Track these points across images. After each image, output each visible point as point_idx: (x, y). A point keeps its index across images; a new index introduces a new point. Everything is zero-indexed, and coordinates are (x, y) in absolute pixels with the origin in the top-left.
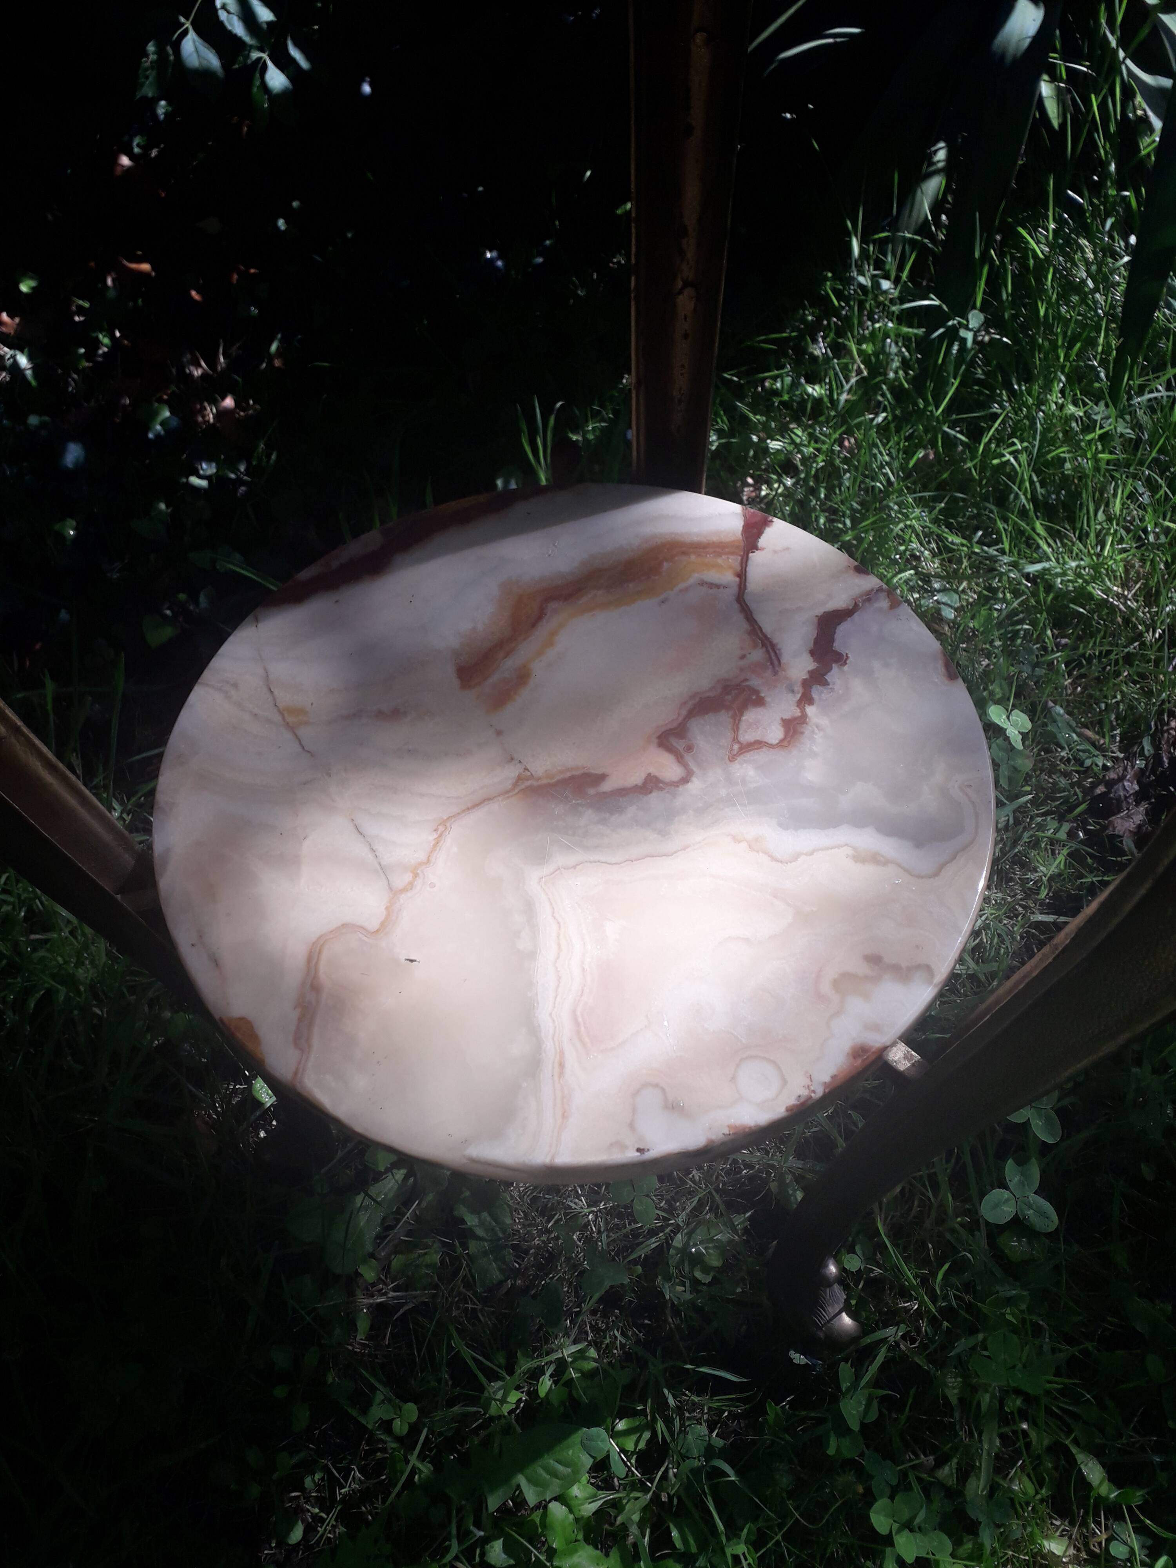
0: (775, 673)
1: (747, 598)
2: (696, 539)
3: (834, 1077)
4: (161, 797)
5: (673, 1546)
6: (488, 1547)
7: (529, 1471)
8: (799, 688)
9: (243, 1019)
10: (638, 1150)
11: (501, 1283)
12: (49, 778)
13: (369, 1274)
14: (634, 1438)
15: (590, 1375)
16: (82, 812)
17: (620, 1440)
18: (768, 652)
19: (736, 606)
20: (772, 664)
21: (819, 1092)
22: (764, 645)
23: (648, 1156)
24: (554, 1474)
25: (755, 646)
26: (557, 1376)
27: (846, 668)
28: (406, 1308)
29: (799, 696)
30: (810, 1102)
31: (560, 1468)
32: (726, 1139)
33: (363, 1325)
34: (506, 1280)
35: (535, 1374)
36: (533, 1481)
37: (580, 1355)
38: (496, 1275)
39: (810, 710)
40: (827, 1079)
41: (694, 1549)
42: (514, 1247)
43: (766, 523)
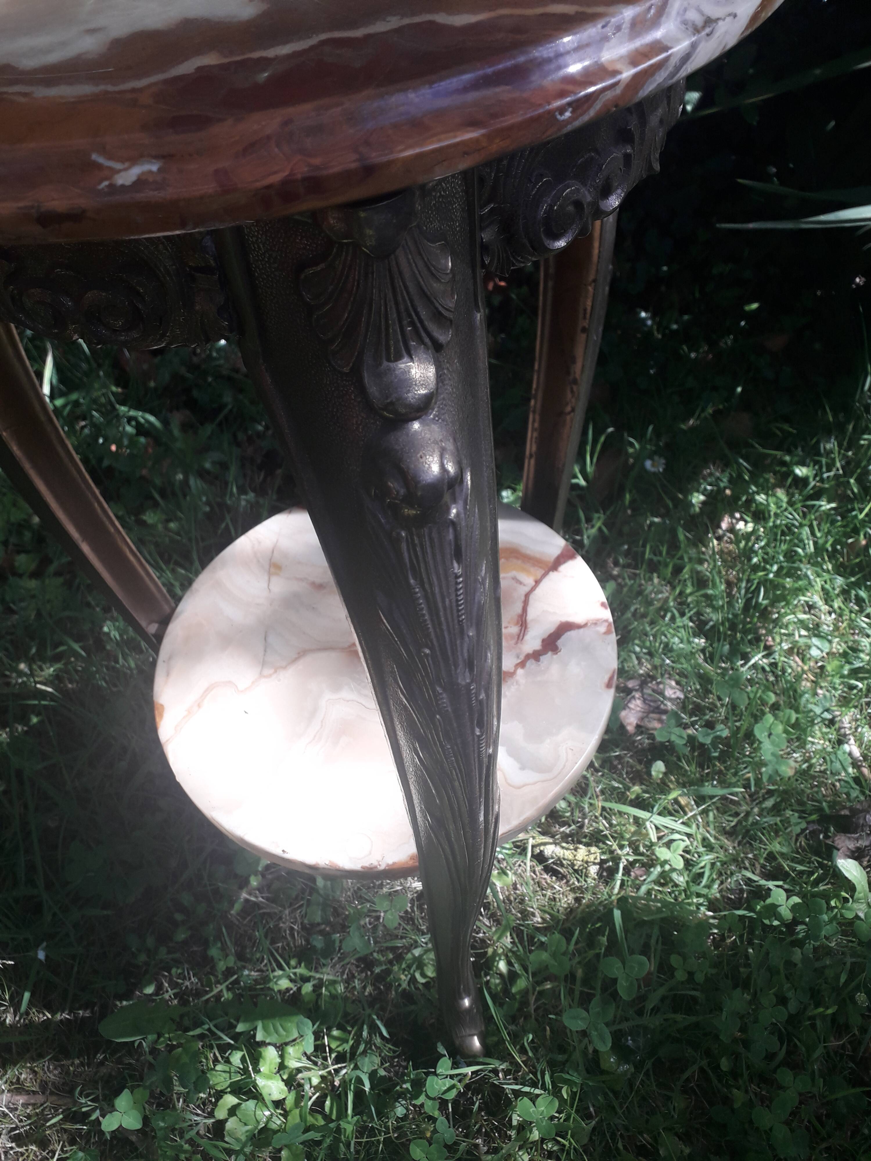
0: (517, 643)
1: (532, 597)
2: (528, 552)
3: (394, 863)
4: (195, 585)
5: (323, 1109)
6: (234, 1052)
7: (266, 1022)
8: (522, 657)
9: (162, 706)
10: (283, 851)
11: (319, 924)
12: (132, 558)
13: (254, 882)
14: (338, 1043)
15: (333, 997)
16: (147, 579)
17: (331, 1040)
18: (521, 630)
19: (523, 598)
20: (518, 638)
21: (382, 867)
22: (521, 625)
23: (286, 856)
24: (277, 1032)
25: (517, 623)
26: (317, 988)
27: (555, 657)
28: (265, 911)
29: (519, 661)
30: (376, 870)
31: (280, 1029)
32: (326, 866)
33: (237, 907)
34: (322, 924)
35: (305, 980)
36: (265, 1029)
37: (334, 983)
38: (318, 919)
39: (520, 671)
40: (390, 862)
41: (334, 1117)
42: (334, 908)
43: (572, 557)
